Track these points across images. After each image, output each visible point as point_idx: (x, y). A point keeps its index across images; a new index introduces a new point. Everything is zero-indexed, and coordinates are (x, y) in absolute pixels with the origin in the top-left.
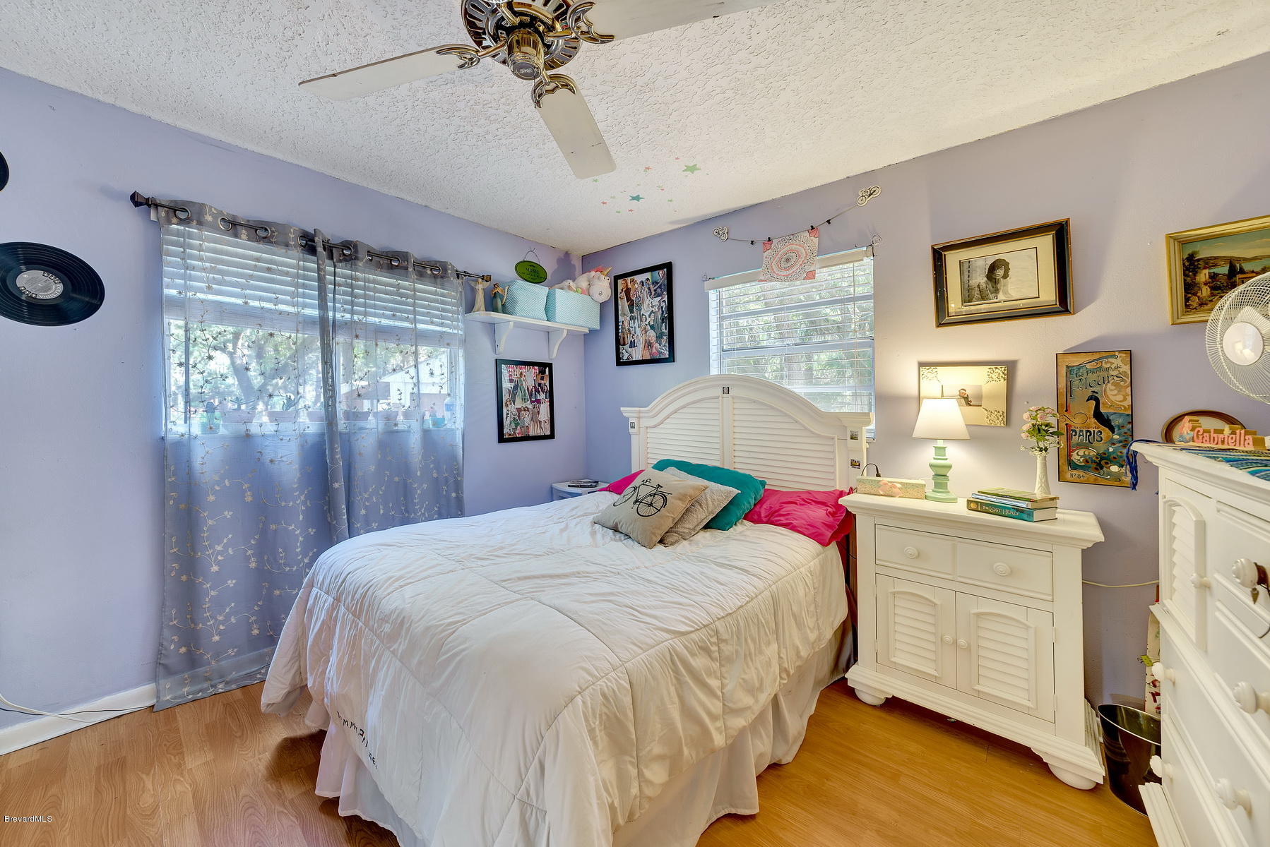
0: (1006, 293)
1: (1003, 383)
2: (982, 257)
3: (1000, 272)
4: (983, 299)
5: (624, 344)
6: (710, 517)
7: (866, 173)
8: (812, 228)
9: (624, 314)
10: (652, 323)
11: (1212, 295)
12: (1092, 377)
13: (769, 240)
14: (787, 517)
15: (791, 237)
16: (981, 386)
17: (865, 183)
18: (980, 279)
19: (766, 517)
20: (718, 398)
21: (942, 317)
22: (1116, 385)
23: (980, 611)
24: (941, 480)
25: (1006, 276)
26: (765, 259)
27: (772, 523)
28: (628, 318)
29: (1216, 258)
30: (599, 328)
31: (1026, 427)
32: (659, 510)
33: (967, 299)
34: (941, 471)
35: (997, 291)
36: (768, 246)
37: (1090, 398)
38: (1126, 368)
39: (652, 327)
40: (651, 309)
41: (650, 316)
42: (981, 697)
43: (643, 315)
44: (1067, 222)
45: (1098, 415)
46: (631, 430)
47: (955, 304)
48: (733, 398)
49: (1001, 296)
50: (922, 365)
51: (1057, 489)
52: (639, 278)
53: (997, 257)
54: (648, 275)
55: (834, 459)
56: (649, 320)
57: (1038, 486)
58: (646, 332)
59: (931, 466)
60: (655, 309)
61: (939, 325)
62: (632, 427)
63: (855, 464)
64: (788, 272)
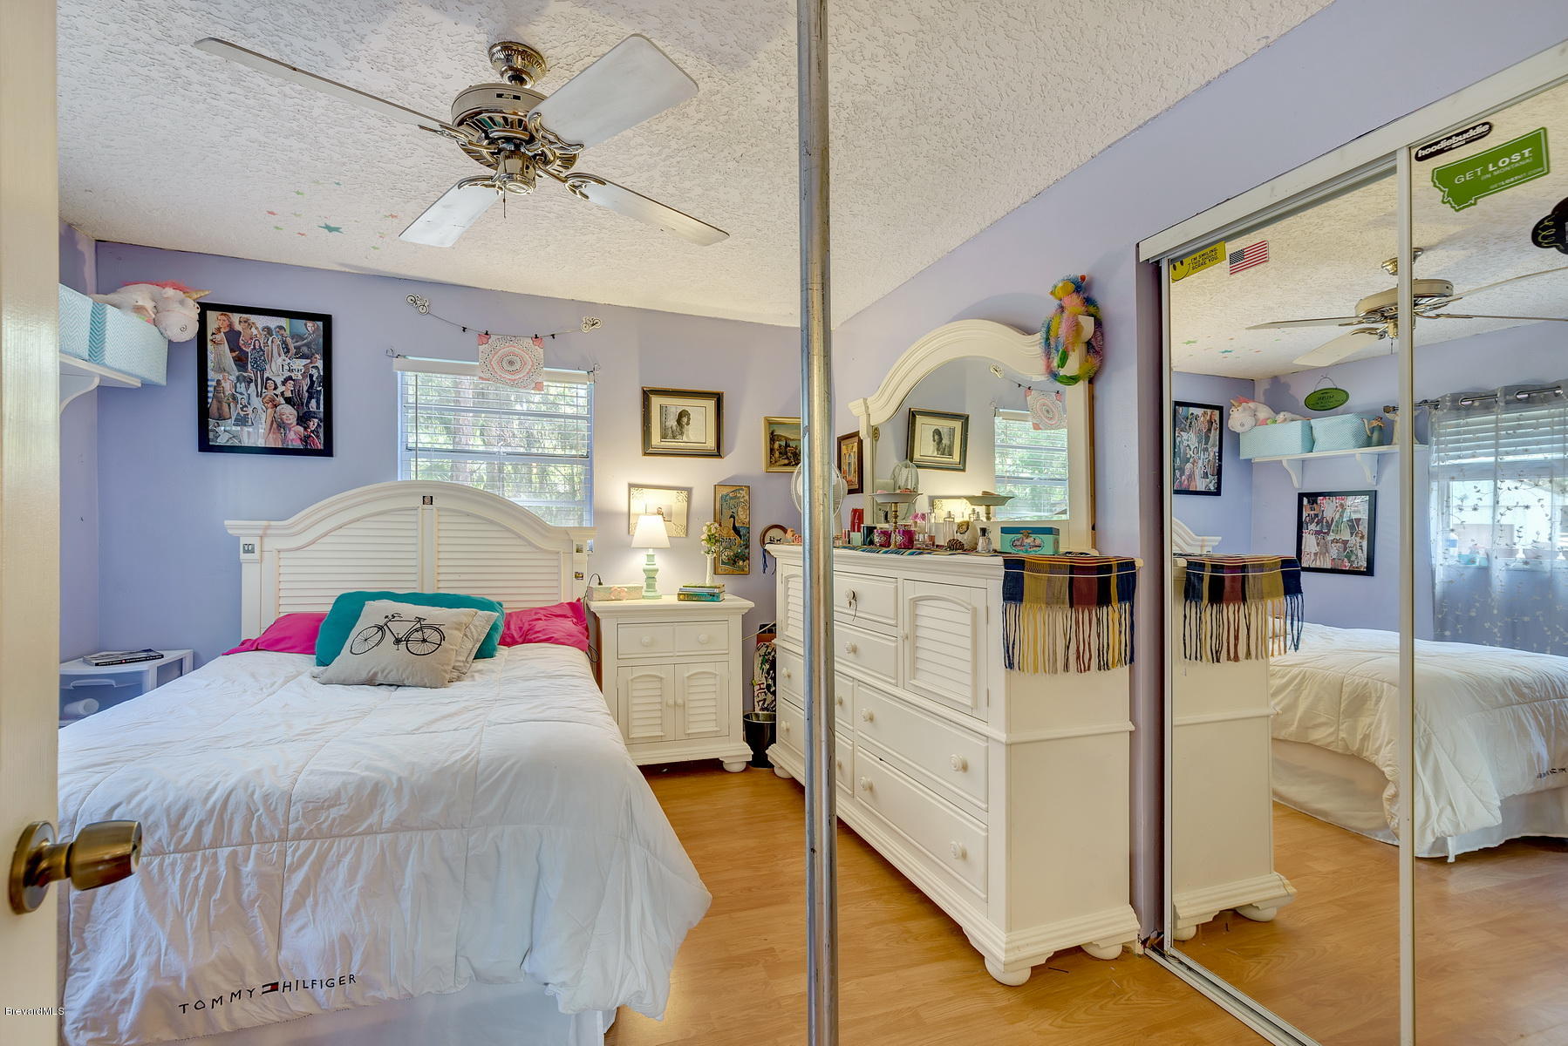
0: (688, 436)
1: (685, 504)
2: (676, 405)
3: (685, 420)
4: (674, 437)
5: (221, 417)
6: (478, 646)
7: (590, 303)
8: (536, 337)
9: (221, 370)
10: (288, 394)
11: (780, 457)
12: (732, 502)
13: (487, 334)
14: (544, 632)
15: (513, 339)
16: (671, 506)
17: (590, 312)
18: (672, 422)
19: (521, 637)
20: (416, 509)
21: (648, 450)
22: (742, 508)
23: (691, 673)
24: (651, 581)
25: (688, 424)
26: (480, 354)
27: (530, 641)
28: (233, 378)
29: (781, 436)
30: (163, 382)
31: (704, 537)
32: (440, 645)
33: (664, 436)
34: (651, 575)
35: (682, 434)
36: (485, 340)
37: (731, 517)
38: (747, 497)
39: (288, 401)
40: (287, 374)
41: (284, 383)
42: (690, 738)
43: (268, 379)
44: (722, 394)
45: (735, 528)
46: (243, 556)
47: (656, 439)
48: (438, 509)
49: (685, 439)
50: (631, 486)
51: (719, 581)
52: (261, 321)
53: (684, 408)
54: (283, 322)
55: (558, 573)
56: (281, 389)
57: (708, 579)
58: (276, 406)
59: (644, 571)
60: (298, 376)
61: (645, 454)
62: (246, 552)
63: (579, 576)
64: (513, 377)
